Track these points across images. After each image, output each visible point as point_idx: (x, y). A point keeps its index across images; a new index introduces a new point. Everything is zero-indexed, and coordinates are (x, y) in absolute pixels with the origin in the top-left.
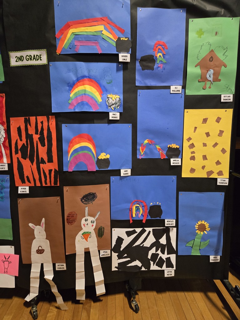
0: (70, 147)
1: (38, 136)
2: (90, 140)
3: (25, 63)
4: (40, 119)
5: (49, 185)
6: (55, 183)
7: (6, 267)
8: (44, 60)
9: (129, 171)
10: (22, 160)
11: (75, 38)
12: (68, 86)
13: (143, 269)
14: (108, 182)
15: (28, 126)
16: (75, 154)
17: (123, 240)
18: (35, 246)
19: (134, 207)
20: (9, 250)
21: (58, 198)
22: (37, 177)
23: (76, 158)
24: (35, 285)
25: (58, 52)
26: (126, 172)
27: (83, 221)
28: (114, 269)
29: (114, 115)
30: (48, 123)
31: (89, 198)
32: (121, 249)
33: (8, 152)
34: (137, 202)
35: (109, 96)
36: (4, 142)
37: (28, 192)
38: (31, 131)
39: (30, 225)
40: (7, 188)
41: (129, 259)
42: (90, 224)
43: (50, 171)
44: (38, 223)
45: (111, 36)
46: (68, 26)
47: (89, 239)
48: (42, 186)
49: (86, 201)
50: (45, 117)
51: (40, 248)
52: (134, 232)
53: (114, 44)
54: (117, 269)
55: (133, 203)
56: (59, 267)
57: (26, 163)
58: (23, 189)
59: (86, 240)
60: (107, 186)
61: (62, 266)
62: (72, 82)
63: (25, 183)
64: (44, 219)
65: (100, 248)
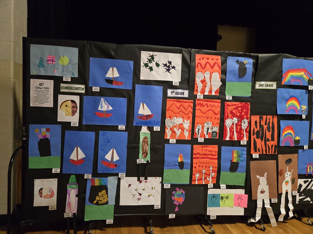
0: (283, 133)
1: (267, 126)
2: (292, 129)
3: (264, 88)
4: (269, 117)
5: (270, 153)
6: (275, 152)
7: (239, 202)
8: (274, 87)
9: (307, 147)
10: (256, 139)
11: (291, 78)
12: (285, 101)
13: (311, 202)
14: (297, 153)
15: (262, 121)
16: (285, 137)
17: (302, 185)
18: (260, 189)
19: (309, 167)
20: (242, 192)
21: (275, 161)
22: (264, 149)
23: (285, 139)
24: (259, 213)
25: (283, 83)
26: (306, 147)
27: (286, 175)
28: (297, 203)
29: (304, 117)
30: (273, 119)
31: (289, 161)
32: (301, 191)
33: (248, 134)
34: (310, 164)
35: (302, 106)
36: (247, 128)
37: (258, 157)
38: (263, 123)
39: (257, 176)
40: (244, 155)
41: (305, 197)
42: (289, 176)
43: (272, 146)
44: (262, 175)
45: (306, 77)
46: (288, 72)
47: (288, 185)
48: (266, 154)
49: (287, 163)
50: (272, 116)
51: (263, 190)
52: (308, 181)
53: (307, 81)
54: (298, 203)
55: (308, 165)
56: (273, 201)
57: (258, 141)
58: (256, 155)
59: (287, 185)
60: (297, 155)
61: (275, 200)
62: (287, 99)
63: (257, 152)
64: (266, 173)
65: (293, 190)
